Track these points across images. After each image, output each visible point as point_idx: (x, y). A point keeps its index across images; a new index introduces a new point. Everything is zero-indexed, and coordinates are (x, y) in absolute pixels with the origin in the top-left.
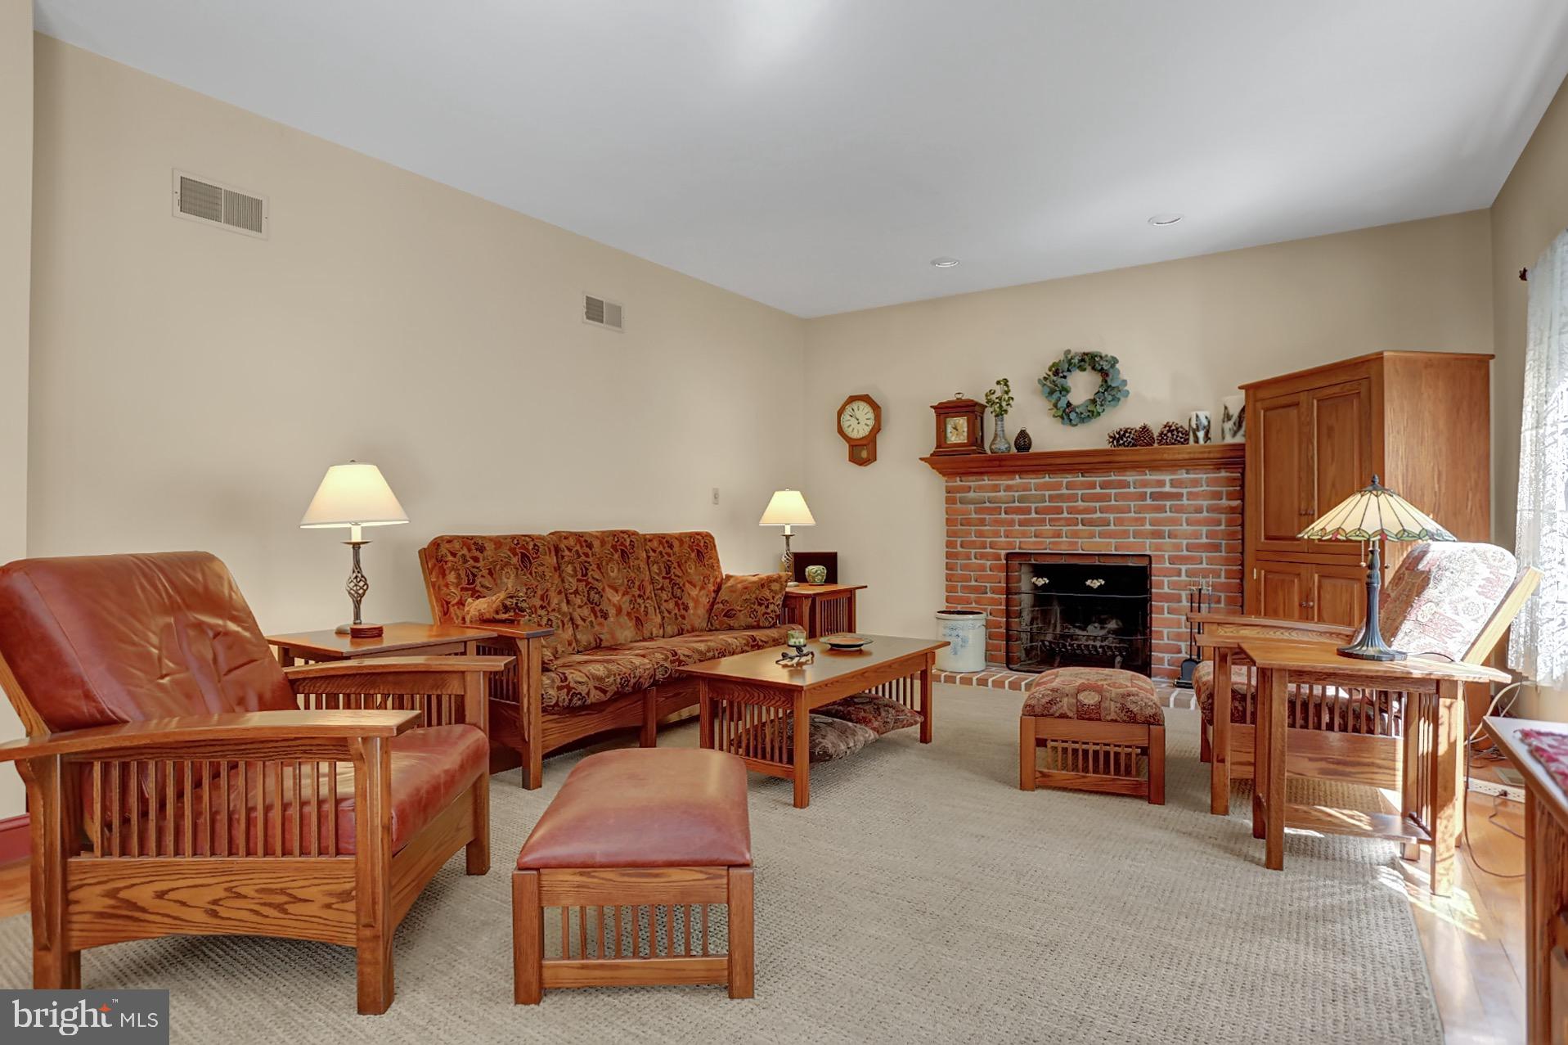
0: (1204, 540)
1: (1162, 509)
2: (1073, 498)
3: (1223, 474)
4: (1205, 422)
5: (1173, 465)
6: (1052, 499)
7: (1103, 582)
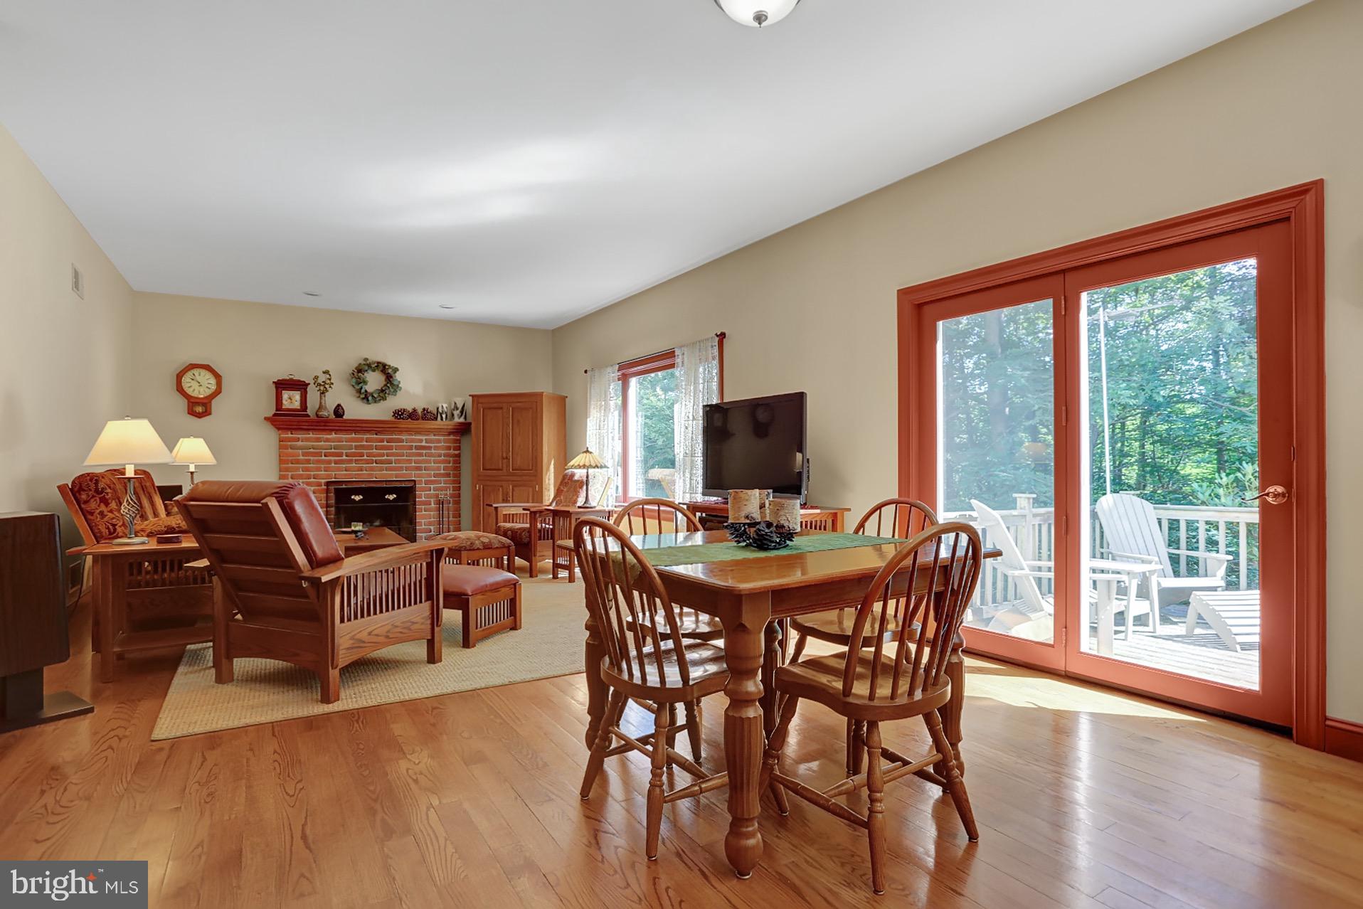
0: (442, 472)
1: (421, 455)
2: (370, 447)
3: (452, 437)
4: (445, 410)
5: (428, 432)
6: (356, 447)
7: (395, 497)
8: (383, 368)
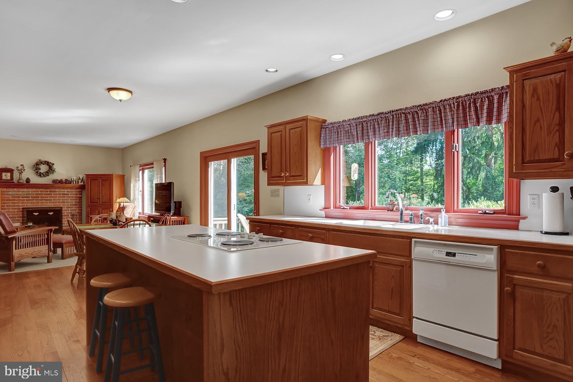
0: (74, 203)
1: (65, 197)
2: (42, 194)
3: (78, 190)
4: (75, 180)
5: (68, 188)
6: (36, 194)
7: (53, 213)
8: (47, 163)
